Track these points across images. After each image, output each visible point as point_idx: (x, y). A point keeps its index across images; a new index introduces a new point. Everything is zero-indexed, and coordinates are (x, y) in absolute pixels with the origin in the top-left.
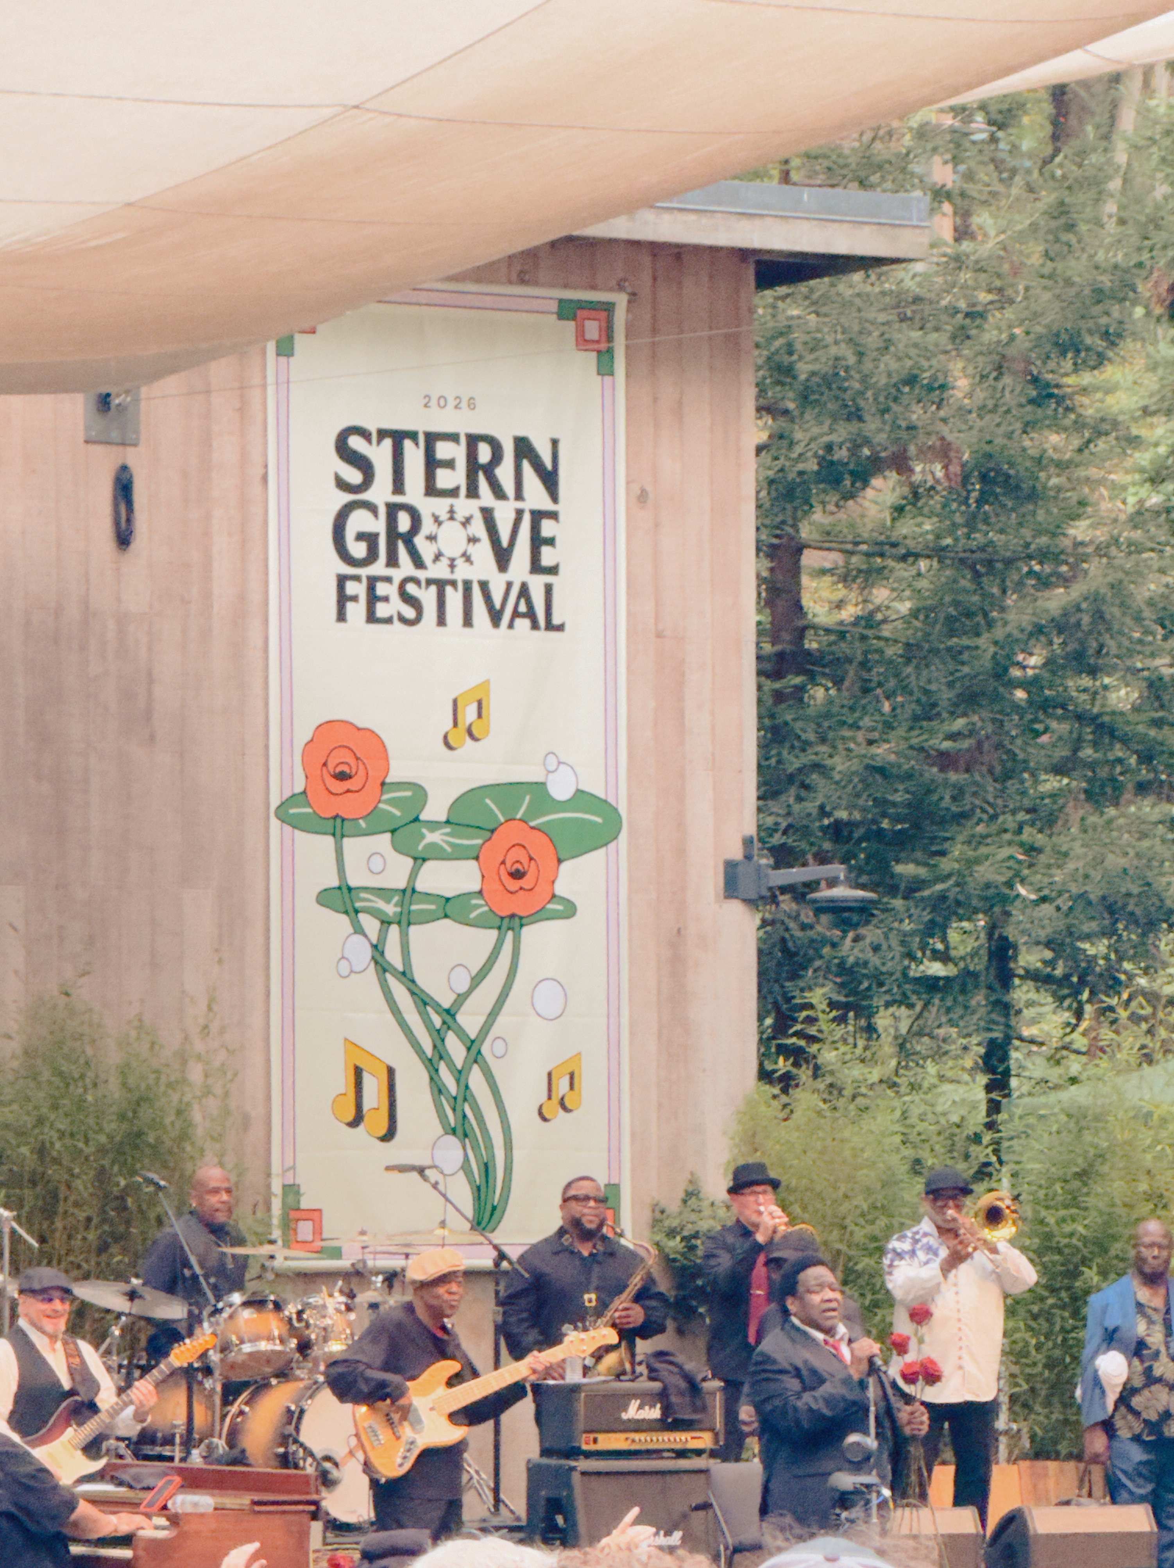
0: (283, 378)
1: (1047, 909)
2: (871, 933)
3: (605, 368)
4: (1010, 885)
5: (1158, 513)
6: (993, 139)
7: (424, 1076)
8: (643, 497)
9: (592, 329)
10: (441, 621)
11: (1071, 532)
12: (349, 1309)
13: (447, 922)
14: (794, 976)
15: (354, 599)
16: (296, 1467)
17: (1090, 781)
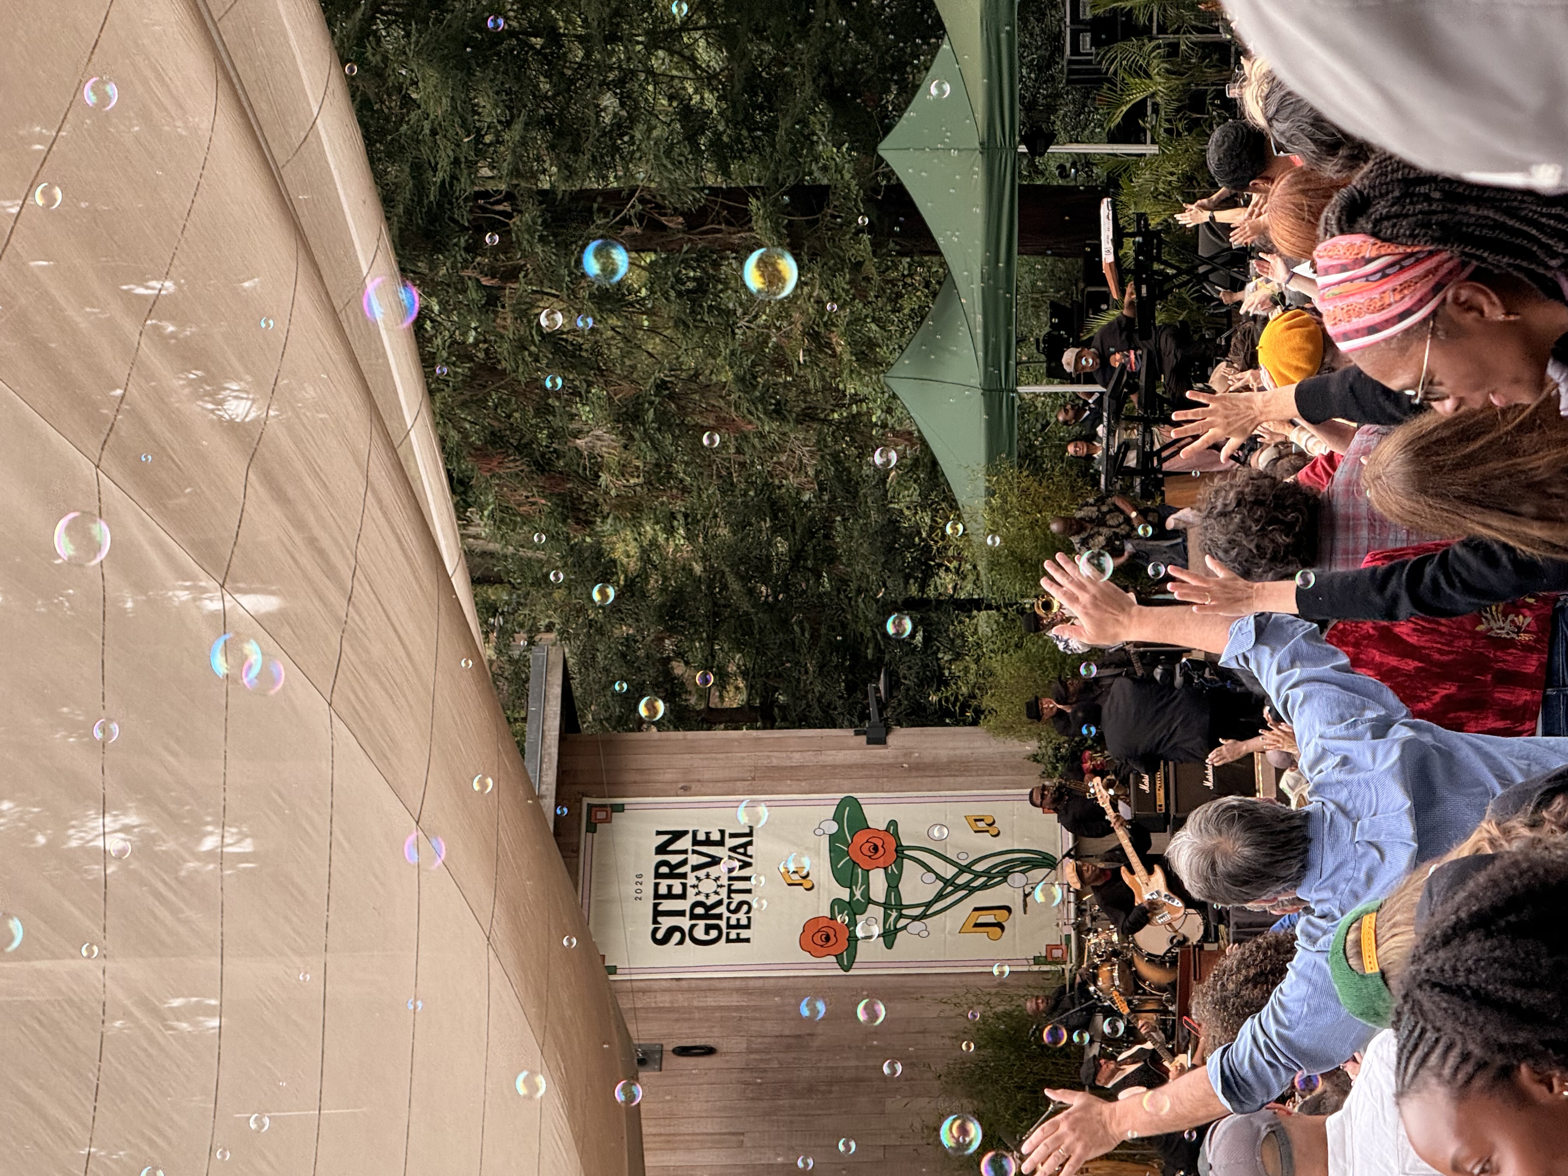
0: (627, 971)
1: (889, 583)
2: (903, 670)
3: (621, 808)
4: (877, 601)
5: (688, 529)
6: (502, 613)
7: (978, 893)
8: (685, 788)
9: (601, 815)
10: (749, 891)
11: (699, 573)
12: (1096, 931)
13: (900, 886)
14: (924, 709)
15: (738, 934)
16: (1176, 956)
17: (824, 561)
